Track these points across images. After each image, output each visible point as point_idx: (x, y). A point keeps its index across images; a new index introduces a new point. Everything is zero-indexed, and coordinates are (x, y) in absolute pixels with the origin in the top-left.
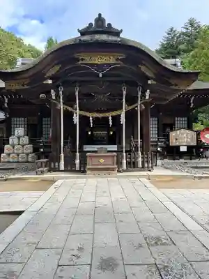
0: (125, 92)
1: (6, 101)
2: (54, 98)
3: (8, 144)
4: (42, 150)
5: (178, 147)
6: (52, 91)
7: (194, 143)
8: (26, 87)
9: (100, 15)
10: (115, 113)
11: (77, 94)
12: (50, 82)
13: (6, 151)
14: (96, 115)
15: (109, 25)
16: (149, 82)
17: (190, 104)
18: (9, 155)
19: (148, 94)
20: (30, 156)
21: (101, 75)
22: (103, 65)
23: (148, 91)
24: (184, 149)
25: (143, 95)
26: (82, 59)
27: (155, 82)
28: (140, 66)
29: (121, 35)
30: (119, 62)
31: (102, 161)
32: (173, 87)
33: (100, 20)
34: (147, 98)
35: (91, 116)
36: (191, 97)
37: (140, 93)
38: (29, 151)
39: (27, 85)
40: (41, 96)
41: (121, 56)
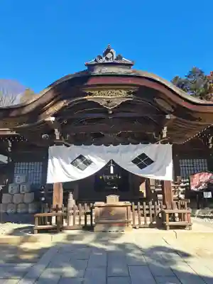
1: (10, 146)
2: (58, 138)
3: (7, 192)
4: (43, 199)
8: (24, 125)
13: (4, 201)
16: (167, 117)
17: (209, 144)
19: (165, 131)
20: (31, 206)
21: (110, 112)
23: (165, 128)
26: (90, 94)
28: (155, 99)
30: (132, 95)
32: (197, 122)
36: (210, 137)
40: (43, 136)
41: (133, 89)
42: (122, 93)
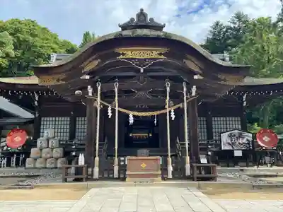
0: (168, 89)
1: (37, 99)
2: (90, 94)
3: (35, 146)
4: (74, 153)
5: (232, 152)
6: (89, 87)
8: (60, 82)
9: (142, 10)
11: (116, 90)
12: (88, 77)
13: (32, 155)
14: (136, 113)
15: (151, 20)
16: (196, 77)
17: (243, 102)
18: (35, 159)
19: (194, 90)
20: (59, 161)
21: (142, 71)
22: (145, 59)
23: (194, 87)
25: (189, 92)
26: (123, 54)
27: (201, 78)
28: (184, 60)
29: (164, 30)
30: (162, 57)
31: (144, 165)
32: (222, 82)
33: (142, 14)
34: (194, 94)
35: (131, 114)
36: (243, 95)
37: (185, 89)
38: (59, 155)
39: (62, 80)
40: (77, 92)
41: (164, 50)
42: (153, 54)
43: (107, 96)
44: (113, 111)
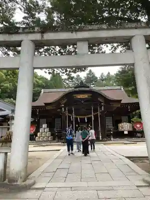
0: (92, 108)
2: (63, 111)
3: (39, 132)
5: (123, 132)
6: (63, 108)
7: (131, 129)
8: (54, 108)
10: (89, 116)
11: (73, 109)
12: (63, 105)
13: (38, 135)
14: (81, 117)
15: (85, 84)
16: (102, 104)
17: (128, 109)
18: (39, 137)
20: (50, 137)
22: (83, 98)
23: (103, 107)
24: (126, 133)
25: (101, 109)
26: (75, 97)
27: (104, 104)
28: (98, 98)
30: (90, 97)
33: (82, 82)
34: (103, 109)
35: (78, 117)
37: (99, 108)
38: (49, 135)
41: (90, 95)
42: (86, 96)
43: (70, 112)
44: (73, 118)
